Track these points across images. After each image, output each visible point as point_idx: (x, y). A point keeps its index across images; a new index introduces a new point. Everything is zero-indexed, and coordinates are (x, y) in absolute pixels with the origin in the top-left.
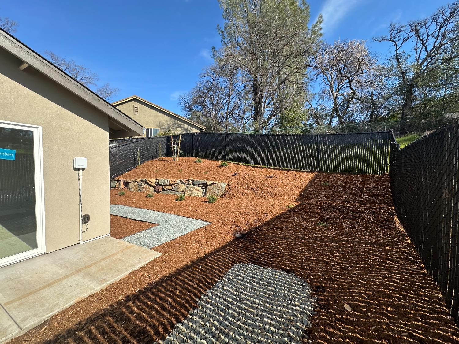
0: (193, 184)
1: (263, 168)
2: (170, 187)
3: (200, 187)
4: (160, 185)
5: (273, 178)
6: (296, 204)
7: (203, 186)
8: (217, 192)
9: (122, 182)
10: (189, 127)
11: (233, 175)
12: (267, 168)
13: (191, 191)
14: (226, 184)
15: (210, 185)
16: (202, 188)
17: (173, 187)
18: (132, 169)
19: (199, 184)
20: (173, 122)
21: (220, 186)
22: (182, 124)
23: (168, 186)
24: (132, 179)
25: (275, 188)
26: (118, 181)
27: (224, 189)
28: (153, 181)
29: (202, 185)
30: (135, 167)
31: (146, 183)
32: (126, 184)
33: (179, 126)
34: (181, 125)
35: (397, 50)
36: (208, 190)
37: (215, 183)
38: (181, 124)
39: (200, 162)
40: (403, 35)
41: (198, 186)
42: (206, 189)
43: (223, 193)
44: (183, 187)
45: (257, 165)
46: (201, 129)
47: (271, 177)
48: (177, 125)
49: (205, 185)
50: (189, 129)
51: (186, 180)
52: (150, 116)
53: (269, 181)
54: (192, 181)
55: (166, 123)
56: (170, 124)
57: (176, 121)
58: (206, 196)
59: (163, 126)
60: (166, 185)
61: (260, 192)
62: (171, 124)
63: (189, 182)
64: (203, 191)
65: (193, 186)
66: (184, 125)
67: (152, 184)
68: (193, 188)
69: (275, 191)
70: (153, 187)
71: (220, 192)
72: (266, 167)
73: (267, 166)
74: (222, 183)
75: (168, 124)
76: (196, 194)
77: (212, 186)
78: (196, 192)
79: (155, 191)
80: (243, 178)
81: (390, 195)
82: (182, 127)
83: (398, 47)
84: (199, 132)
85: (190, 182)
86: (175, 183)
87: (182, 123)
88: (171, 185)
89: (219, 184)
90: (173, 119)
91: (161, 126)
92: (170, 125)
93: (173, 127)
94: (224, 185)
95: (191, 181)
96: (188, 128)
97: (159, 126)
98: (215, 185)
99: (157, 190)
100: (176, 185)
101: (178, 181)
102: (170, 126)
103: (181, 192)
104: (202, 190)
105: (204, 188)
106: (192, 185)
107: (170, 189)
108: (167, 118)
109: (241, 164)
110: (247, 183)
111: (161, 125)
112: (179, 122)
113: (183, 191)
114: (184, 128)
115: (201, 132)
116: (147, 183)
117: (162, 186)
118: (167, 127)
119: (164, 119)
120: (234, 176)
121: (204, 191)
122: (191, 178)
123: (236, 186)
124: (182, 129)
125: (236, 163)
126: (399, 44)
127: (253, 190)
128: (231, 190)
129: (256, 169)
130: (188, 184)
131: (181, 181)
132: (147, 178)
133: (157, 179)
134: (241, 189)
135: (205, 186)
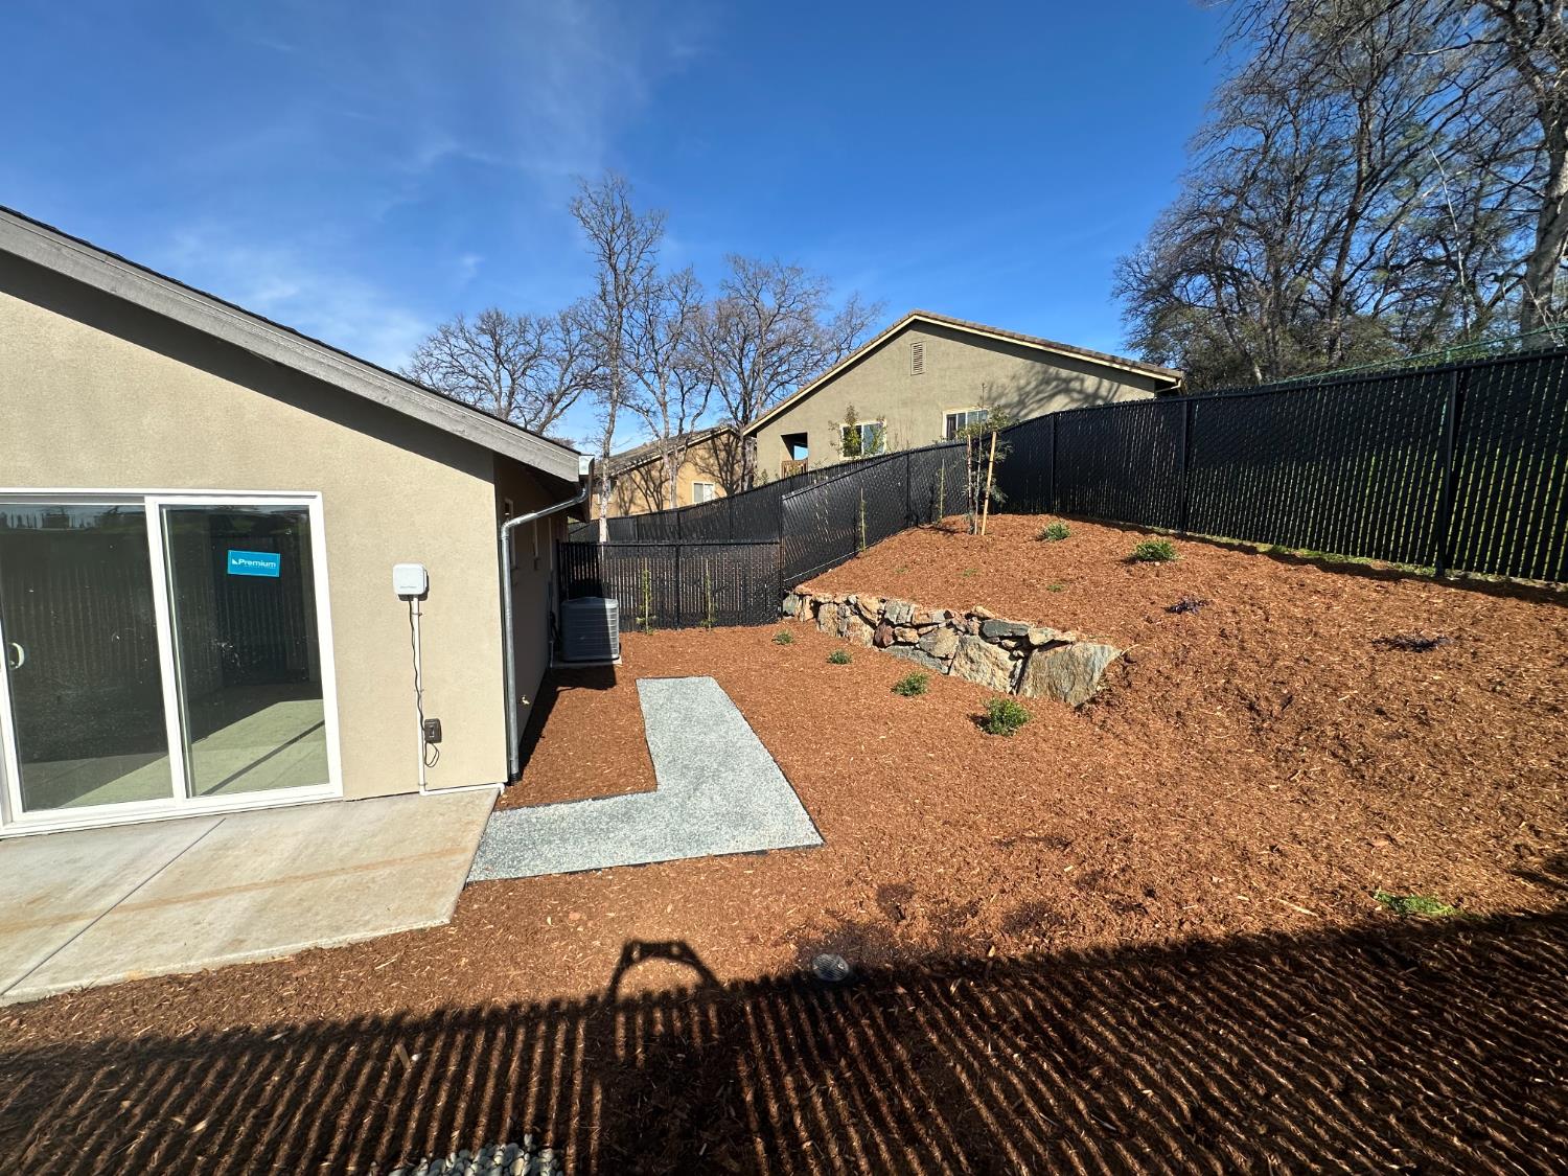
0: (982, 635)
1: (1395, 577)
2: (911, 635)
3: (1007, 648)
4: (889, 623)
5: (1439, 654)
6: (1524, 897)
7: (1016, 648)
8: (1066, 685)
9: (808, 599)
10: (1106, 383)
11: (1170, 610)
12: (1440, 579)
13: (972, 662)
14: (1113, 653)
15: (1043, 647)
16: (1012, 658)
17: (920, 636)
18: (845, 560)
19: (1002, 638)
20: (1040, 377)
21: (1082, 660)
22: (1077, 378)
23: (907, 630)
24: (827, 595)
25: (1412, 725)
26: (802, 596)
27: (1097, 676)
28: (874, 604)
29: (1012, 644)
30: (855, 554)
31: (857, 610)
32: (816, 607)
33: (1063, 386)
34: (1068, 381)
36: (1030, 670)
37: (1065, 643)
38: (1071, 380)
39: (1061, 536)
41: (1000, 645)
42: (1026, 659)
43: (1092, 692)
44: (948, 642)
45: (1364, 560)
46: (1159, 385)
47: (1428, 646)
48: (1054, 384)
49: (1024, 644)
50: (1103, 392)
51: (964, 613)
52: (960, 367)
53: (1395, 671)
54: (983, 619)
55: (1011, 386)
56: (1028, 384)
57: (1053, 370)
58: (1021, 692)
59: (1000, 396)
60: (901, 625)
61: (1287, 730)
62: (1033, 384)
63: (971, 624)
64: (1015, 666)
65: (983, 644)
66: (1082, 381)
67: (869, 616)
68: (980, 648)
69: (1398, 748)
70: (873, 625)
71: (1077, 687)
72: (1432, 571)
74: (1093, 647)
75: (1019, 389)
76: (988, 676)
77: (1050, 653)
78: (986, 666)
79: (875, 643)
80: (1223, 634)
82: (1074, 390)
84: (1151, 396)
85: (975, 624)
86: (929, 621)
87: (1075, 374)
88: (918, 627)
89: (1077, 649)
90: (1038, 366)
91: (995, 399)
92: (1028, 389)
93: (1041, 396)
94: (1103, 654)
95: (979, 618)
96: (1098, 388)
97: (989, 398)
98: (1060, 649)
99: (878, 640)
100: (930, 628)
101: (938, 615)
102: (1028, 394)
103: (941, 658)
104: (1010, 664)
105: (1019, 657)
106: (977, 637)
107: (911, 640)
108: (1018, 363)
109: (1263, 547)
110: (1232, 663)
111: (994, 394)
112: (1064, 373)
113: (947, 658)
114: (1080, 392)
115: (1159, 395)
116: (859, 610)
117: (894, 626)
118: (1016, 399)
119: (1008, 370)
120: (1176, 618)
121: (1018, 671)
122: (980, 609)
123: (1166, 667)
124: (1076, 395)
125: (1236, 542)
127: (1251, 708)
128: (1130, 685)
129: (1340, 581)
130: (967, 632)
131: (947, 615)
132: (859, 595)
133: (883, 601)
134: (1184, 691)
135: (1023, 650)
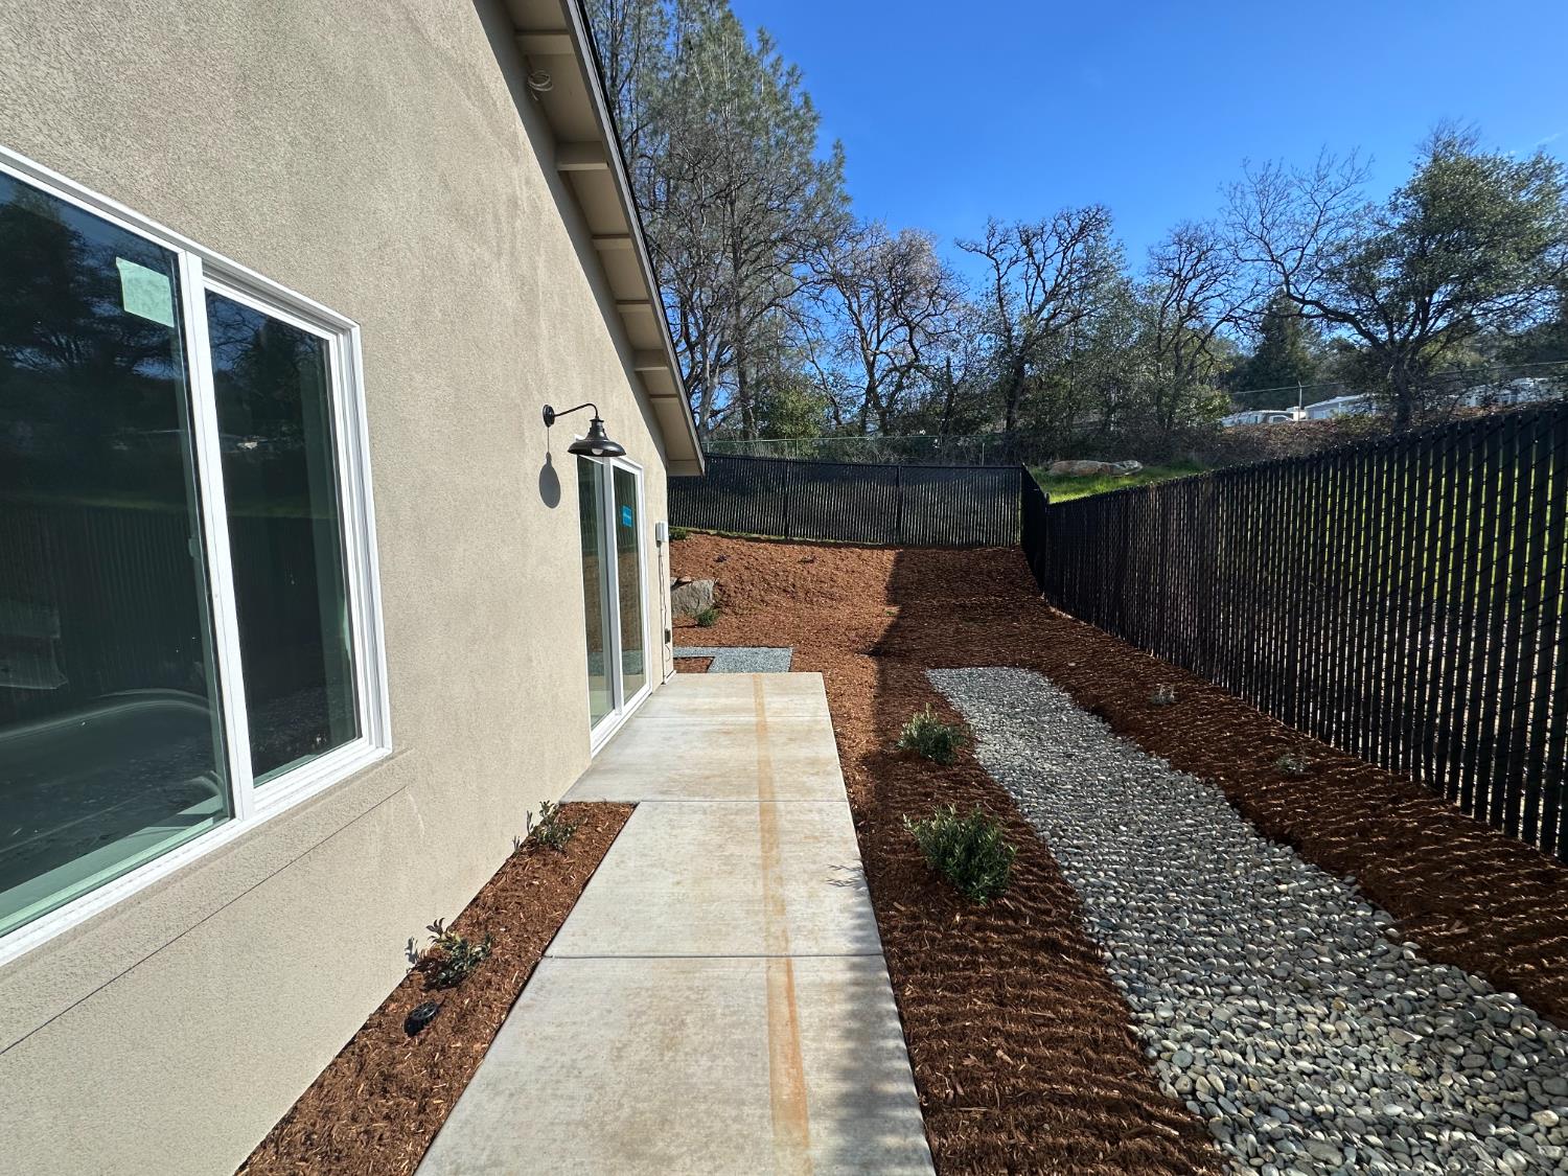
5: (816, 563)
8: (694, 604)
11: (716, 561)
21: (701, 589)
25: (832, 583)
35: (1000, 279)
37: (685, 583)
40: (1010, 252)
47: (811, 562)
53: (811, 569)
61: (802, 595)
71: (701, 604)
73: (786, 534)
77: (678, 591)
80: (746, 568)
81: (1032, 579)
83: (1002, 272)
94: (710, 585)
98: (684, 587)
110: (763, 578)
120: (722, 564)
123: (739, 585)
126: (1003, 269)
127: (785, 591)
128: (729, 595)
134: (755, 592)
